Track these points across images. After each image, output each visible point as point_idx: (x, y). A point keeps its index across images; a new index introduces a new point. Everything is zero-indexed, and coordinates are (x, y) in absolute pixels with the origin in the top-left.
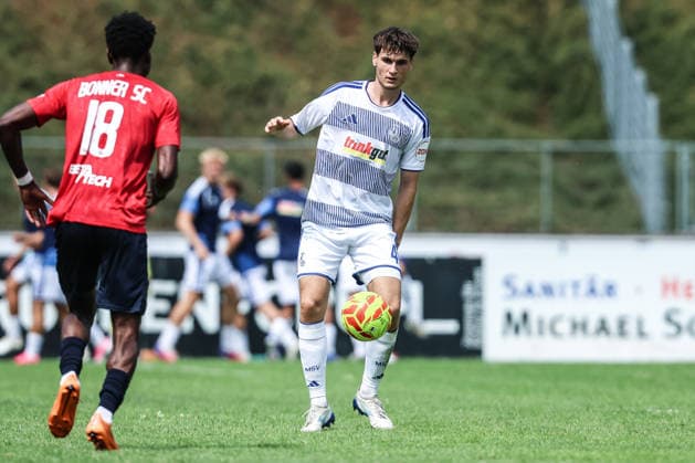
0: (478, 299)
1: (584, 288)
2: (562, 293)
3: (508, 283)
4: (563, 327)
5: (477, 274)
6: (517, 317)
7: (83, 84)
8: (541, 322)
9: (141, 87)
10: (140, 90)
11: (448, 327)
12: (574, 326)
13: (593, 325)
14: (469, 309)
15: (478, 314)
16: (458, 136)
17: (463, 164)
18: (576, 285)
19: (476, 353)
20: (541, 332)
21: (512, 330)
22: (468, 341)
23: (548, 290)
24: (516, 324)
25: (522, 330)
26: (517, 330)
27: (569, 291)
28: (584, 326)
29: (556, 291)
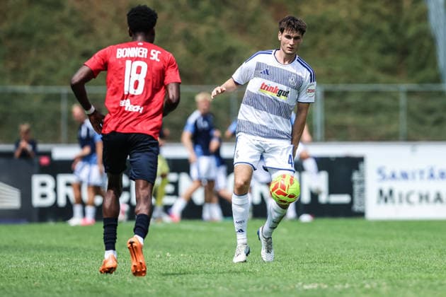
0: (362, 182)
1: (426, 175)
2: (414, 177)
3: (380, 171)
4: (414, 198)
5: (361, 166)
6: (386, 192)
7: (118, 50)
8: (400, 196)
9: (154, 51)
10: (154, 53)
11: (344, 199)
12: (421, 197)
13: (432, 197)
14: (357, 188)
15: (362, 191)
16: (349, 82)
17: (351, 100)
18: (422, 173)
19: (361, 214)
20: (401, 201)
21: (383, 201)
22: (357, 208)
23: (405, 176)
24: (386, 197)
25: (389, 200)
26: (386, 200)
27: (418, 176)
28: (427, 197)
29: (410, 176)
